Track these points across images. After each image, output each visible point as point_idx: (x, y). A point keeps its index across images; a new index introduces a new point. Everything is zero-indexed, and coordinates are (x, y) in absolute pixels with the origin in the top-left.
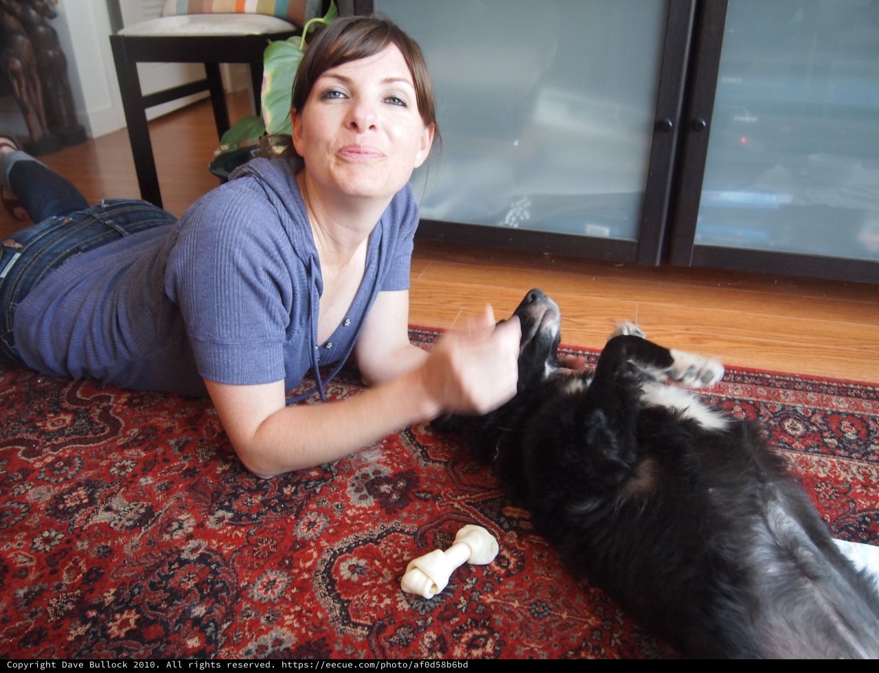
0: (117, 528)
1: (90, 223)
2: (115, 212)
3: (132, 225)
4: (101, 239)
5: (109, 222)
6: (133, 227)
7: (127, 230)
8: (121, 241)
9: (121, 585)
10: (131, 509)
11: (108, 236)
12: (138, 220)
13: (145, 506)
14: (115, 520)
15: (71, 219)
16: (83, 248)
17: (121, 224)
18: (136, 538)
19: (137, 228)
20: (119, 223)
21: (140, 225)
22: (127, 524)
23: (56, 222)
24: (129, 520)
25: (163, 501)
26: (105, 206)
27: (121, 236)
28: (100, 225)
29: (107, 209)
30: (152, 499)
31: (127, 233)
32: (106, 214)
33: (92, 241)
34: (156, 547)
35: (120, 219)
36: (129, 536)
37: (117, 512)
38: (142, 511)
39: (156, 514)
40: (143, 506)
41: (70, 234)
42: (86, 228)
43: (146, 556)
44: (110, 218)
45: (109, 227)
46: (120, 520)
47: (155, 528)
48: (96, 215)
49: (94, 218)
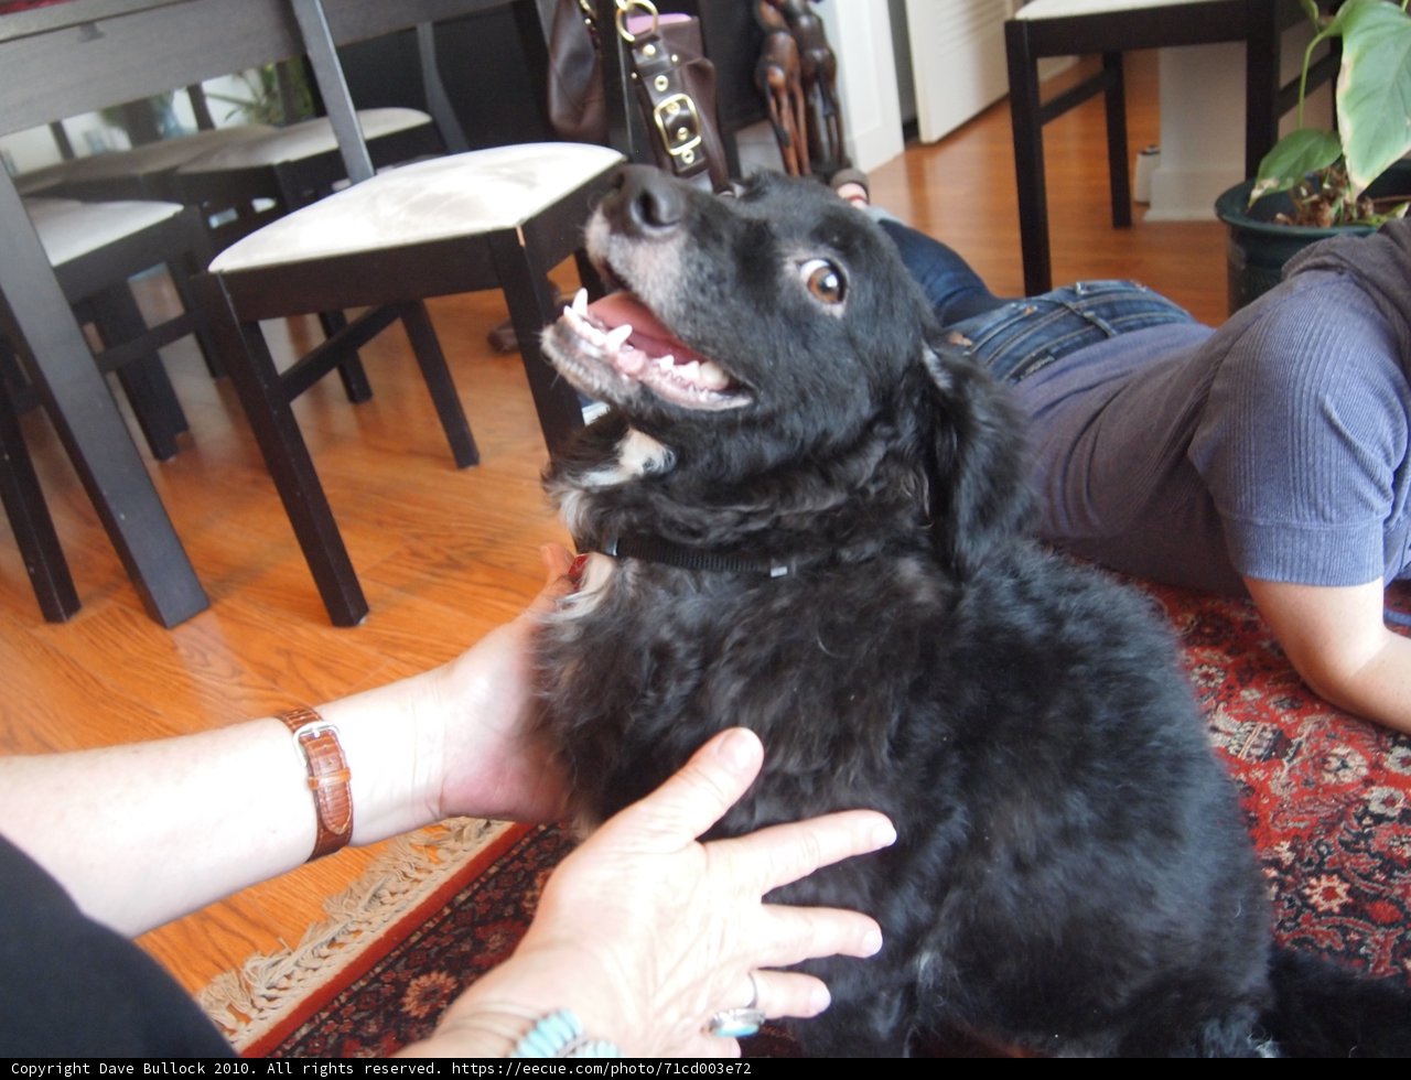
0: (1243, 756)
1: (1062, 314)
2: (1095, 301)
3: (1120, 319)
4: (1078, 339)
5: (1089, 314)
6: (1121, 323)
7: (1114, 326)
8: (1105, 345)
9: (1296, 838)
10: (1250, 732)
11: (1087, 335)
12: (1129, 313)
13: (1269, 729)
14: (1231, 745)
15: (1035, 308)
16: (1054, 350)
17: (1107, 319)
18: (1282, 774)
19: (1127, 324)
20: (1102, 317)
21: (1133, 320)
22: (1255, 752)
23: (1015, 312)
24: (1254, 746)
25: (1296, 725)
26: (1083, 292)
27: (1105, 335)
28: (1074, 318)
29: (1085, 297)
30: (1275, 720)
31: (1114, 332)
32: (1084, 303)
33: (1065, 341)
34: (1320, 790)
35: (1104, 311)
36: (1268, 769)
37: (1229, 734)
38: (1270, 736)
39: (1295, 741)
40: (1264, 729)
41: (1036, 329)
42: (1056, 322)
43: (1310, 802)
44: (1089, 309)
45: (1087, 322)
46: (1241, 746)
47: (1304, 763)
48: (1071, 304)
49: (1068, 308)
